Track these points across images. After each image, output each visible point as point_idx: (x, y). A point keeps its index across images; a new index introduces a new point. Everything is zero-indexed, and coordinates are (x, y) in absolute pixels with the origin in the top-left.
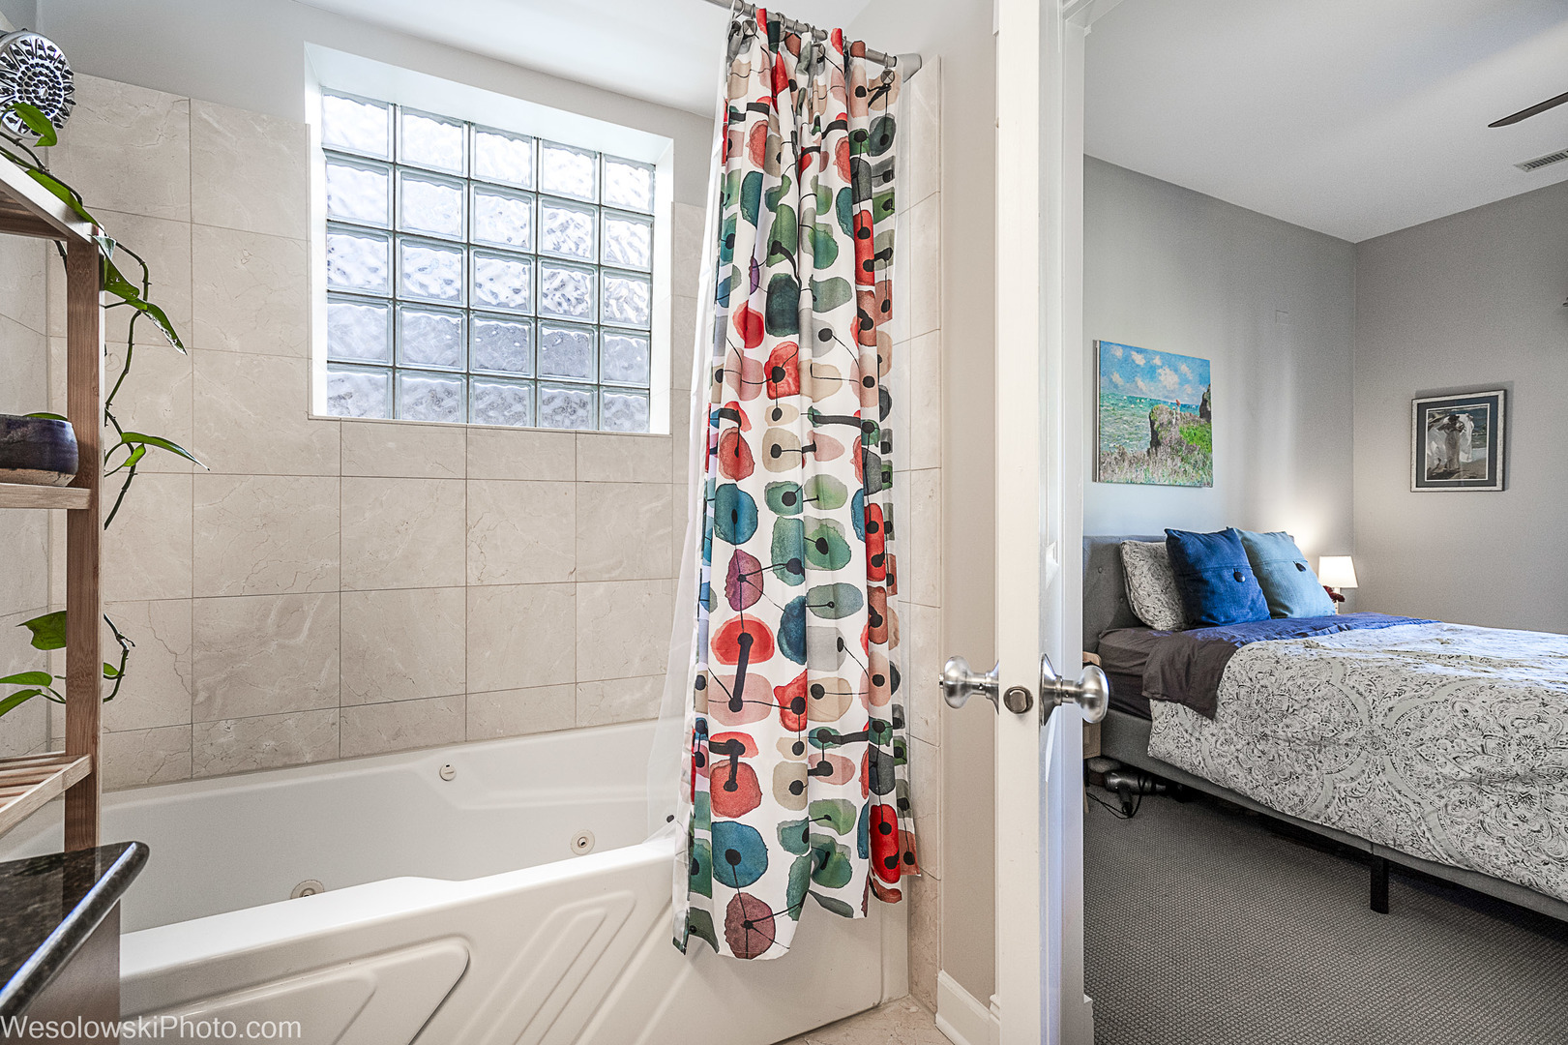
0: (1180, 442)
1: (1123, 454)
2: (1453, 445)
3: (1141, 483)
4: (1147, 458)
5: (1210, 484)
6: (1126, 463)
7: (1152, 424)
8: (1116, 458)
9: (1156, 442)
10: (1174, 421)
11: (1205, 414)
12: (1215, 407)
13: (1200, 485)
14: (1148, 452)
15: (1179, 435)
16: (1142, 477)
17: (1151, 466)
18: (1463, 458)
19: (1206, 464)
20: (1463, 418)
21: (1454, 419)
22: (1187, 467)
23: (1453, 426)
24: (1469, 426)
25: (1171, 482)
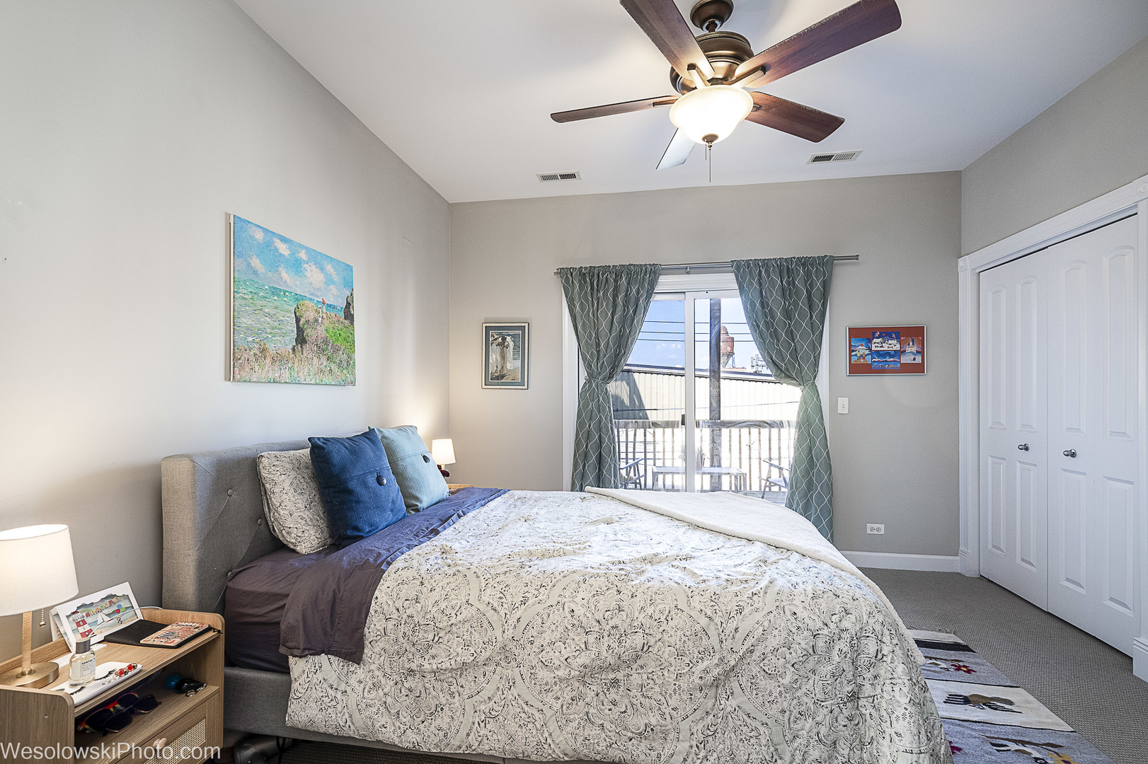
0: (326, 342)
1: (263, 351)
2: (503, 357)
3: (286, 382)
4: (292, 356)
5: (353, 383)
6: (268, 361)
7: (298, 320)
8: (255, 354)
9: (301, 340)
10: (320, 319)
11: (349, 316)
12: (357, 311)
13: (344, 383)
14: (293, 349)
15: (324, 334)
16: (286, 375)
17: (296, 365)
18: (509, 366)
19: (349, 364)
20: (508, 339)
21: (504, 339)
22: (333, 366)
23: (503, 345)
24: (512, 344)
25: (317, 381)
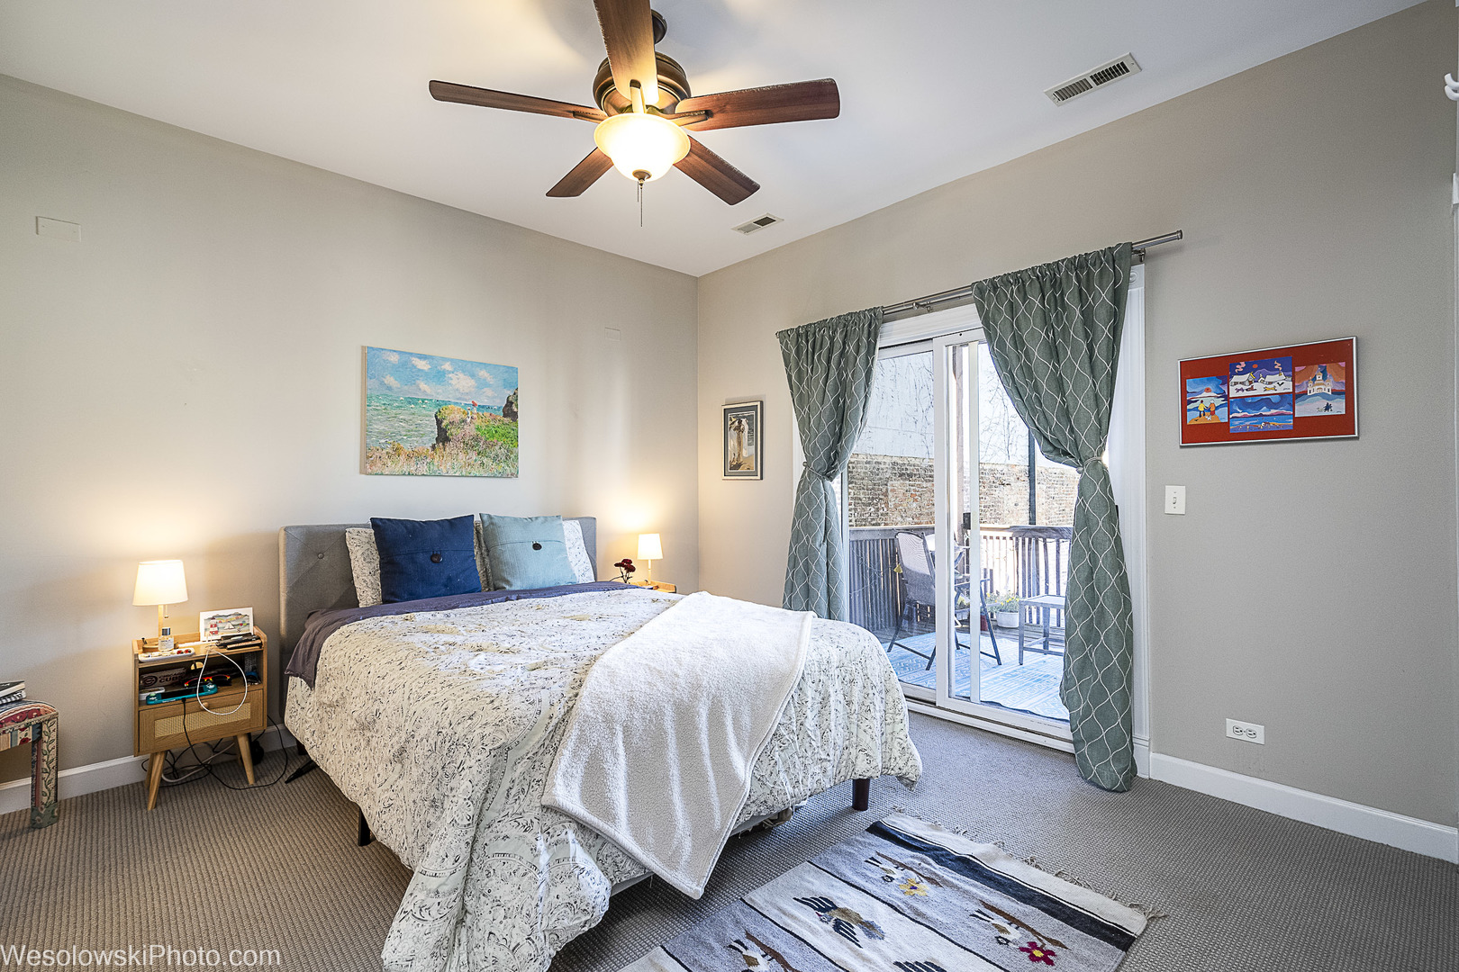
0: (476, 439)
1: (397, 450)
2: (740, 443)
3: (423, 475)
4: (430, 452)
5: (515, 475)
6: (402, 457)
7: (439, 422)
8: (387, 453)
9: (443, 437)
10: (469, 420)
11: (510, 411)
12: (521, 409)
13: (502, 476)
14: (433, 447)
15: (474, 432)
16: (424, 469)
17: (436, 460)
18: (745, 453)
19: (510, 456)
20: (744, 420)
21: (740, 422)
22: (485, 460)
24: (747, 427)
25: (464, 473)
